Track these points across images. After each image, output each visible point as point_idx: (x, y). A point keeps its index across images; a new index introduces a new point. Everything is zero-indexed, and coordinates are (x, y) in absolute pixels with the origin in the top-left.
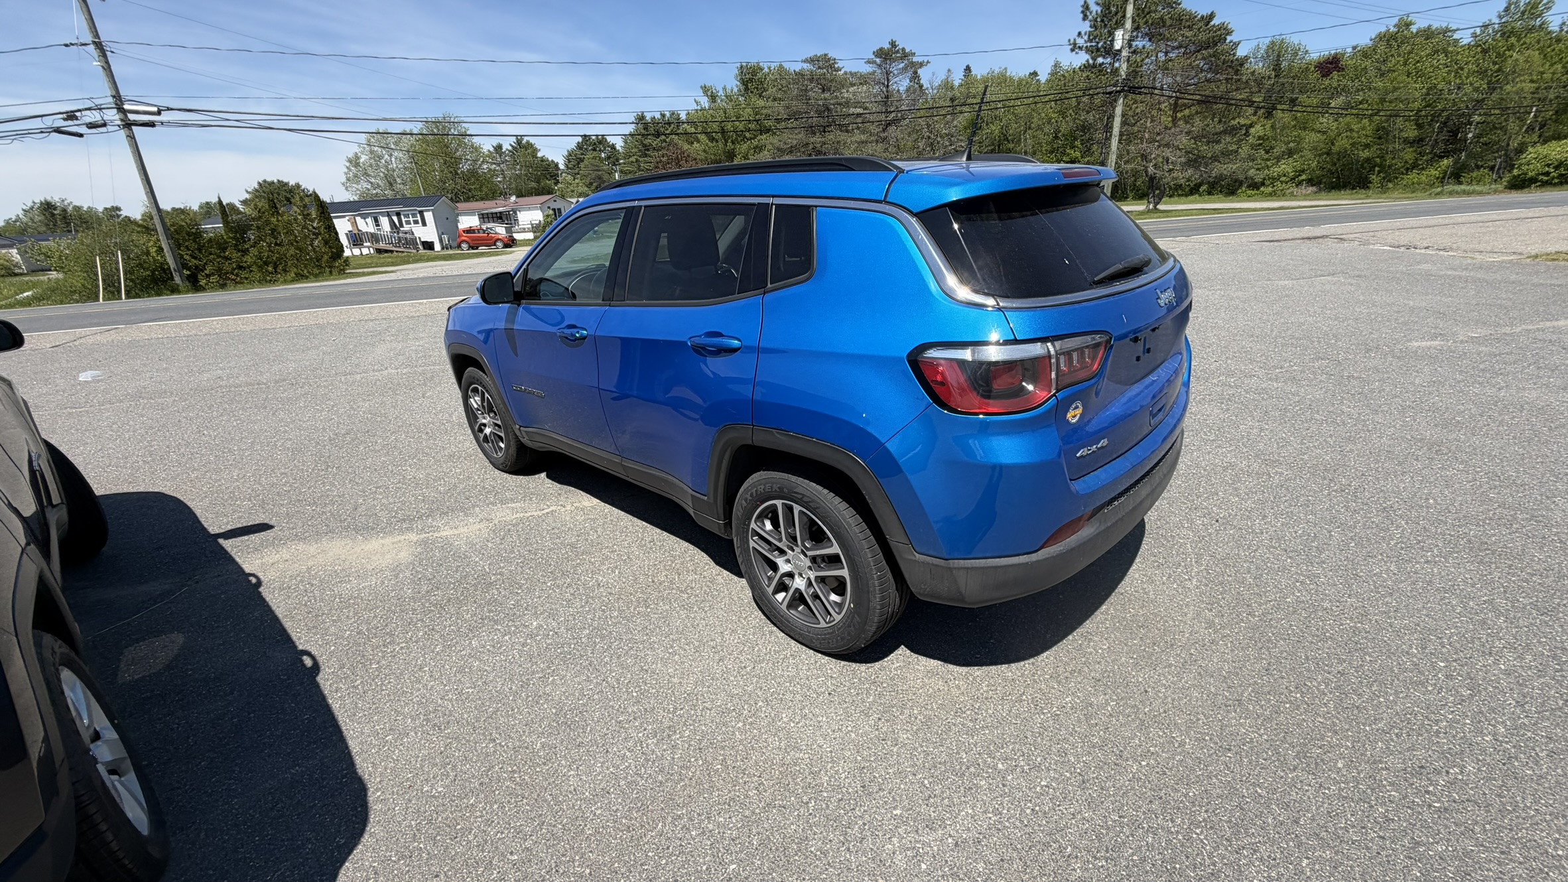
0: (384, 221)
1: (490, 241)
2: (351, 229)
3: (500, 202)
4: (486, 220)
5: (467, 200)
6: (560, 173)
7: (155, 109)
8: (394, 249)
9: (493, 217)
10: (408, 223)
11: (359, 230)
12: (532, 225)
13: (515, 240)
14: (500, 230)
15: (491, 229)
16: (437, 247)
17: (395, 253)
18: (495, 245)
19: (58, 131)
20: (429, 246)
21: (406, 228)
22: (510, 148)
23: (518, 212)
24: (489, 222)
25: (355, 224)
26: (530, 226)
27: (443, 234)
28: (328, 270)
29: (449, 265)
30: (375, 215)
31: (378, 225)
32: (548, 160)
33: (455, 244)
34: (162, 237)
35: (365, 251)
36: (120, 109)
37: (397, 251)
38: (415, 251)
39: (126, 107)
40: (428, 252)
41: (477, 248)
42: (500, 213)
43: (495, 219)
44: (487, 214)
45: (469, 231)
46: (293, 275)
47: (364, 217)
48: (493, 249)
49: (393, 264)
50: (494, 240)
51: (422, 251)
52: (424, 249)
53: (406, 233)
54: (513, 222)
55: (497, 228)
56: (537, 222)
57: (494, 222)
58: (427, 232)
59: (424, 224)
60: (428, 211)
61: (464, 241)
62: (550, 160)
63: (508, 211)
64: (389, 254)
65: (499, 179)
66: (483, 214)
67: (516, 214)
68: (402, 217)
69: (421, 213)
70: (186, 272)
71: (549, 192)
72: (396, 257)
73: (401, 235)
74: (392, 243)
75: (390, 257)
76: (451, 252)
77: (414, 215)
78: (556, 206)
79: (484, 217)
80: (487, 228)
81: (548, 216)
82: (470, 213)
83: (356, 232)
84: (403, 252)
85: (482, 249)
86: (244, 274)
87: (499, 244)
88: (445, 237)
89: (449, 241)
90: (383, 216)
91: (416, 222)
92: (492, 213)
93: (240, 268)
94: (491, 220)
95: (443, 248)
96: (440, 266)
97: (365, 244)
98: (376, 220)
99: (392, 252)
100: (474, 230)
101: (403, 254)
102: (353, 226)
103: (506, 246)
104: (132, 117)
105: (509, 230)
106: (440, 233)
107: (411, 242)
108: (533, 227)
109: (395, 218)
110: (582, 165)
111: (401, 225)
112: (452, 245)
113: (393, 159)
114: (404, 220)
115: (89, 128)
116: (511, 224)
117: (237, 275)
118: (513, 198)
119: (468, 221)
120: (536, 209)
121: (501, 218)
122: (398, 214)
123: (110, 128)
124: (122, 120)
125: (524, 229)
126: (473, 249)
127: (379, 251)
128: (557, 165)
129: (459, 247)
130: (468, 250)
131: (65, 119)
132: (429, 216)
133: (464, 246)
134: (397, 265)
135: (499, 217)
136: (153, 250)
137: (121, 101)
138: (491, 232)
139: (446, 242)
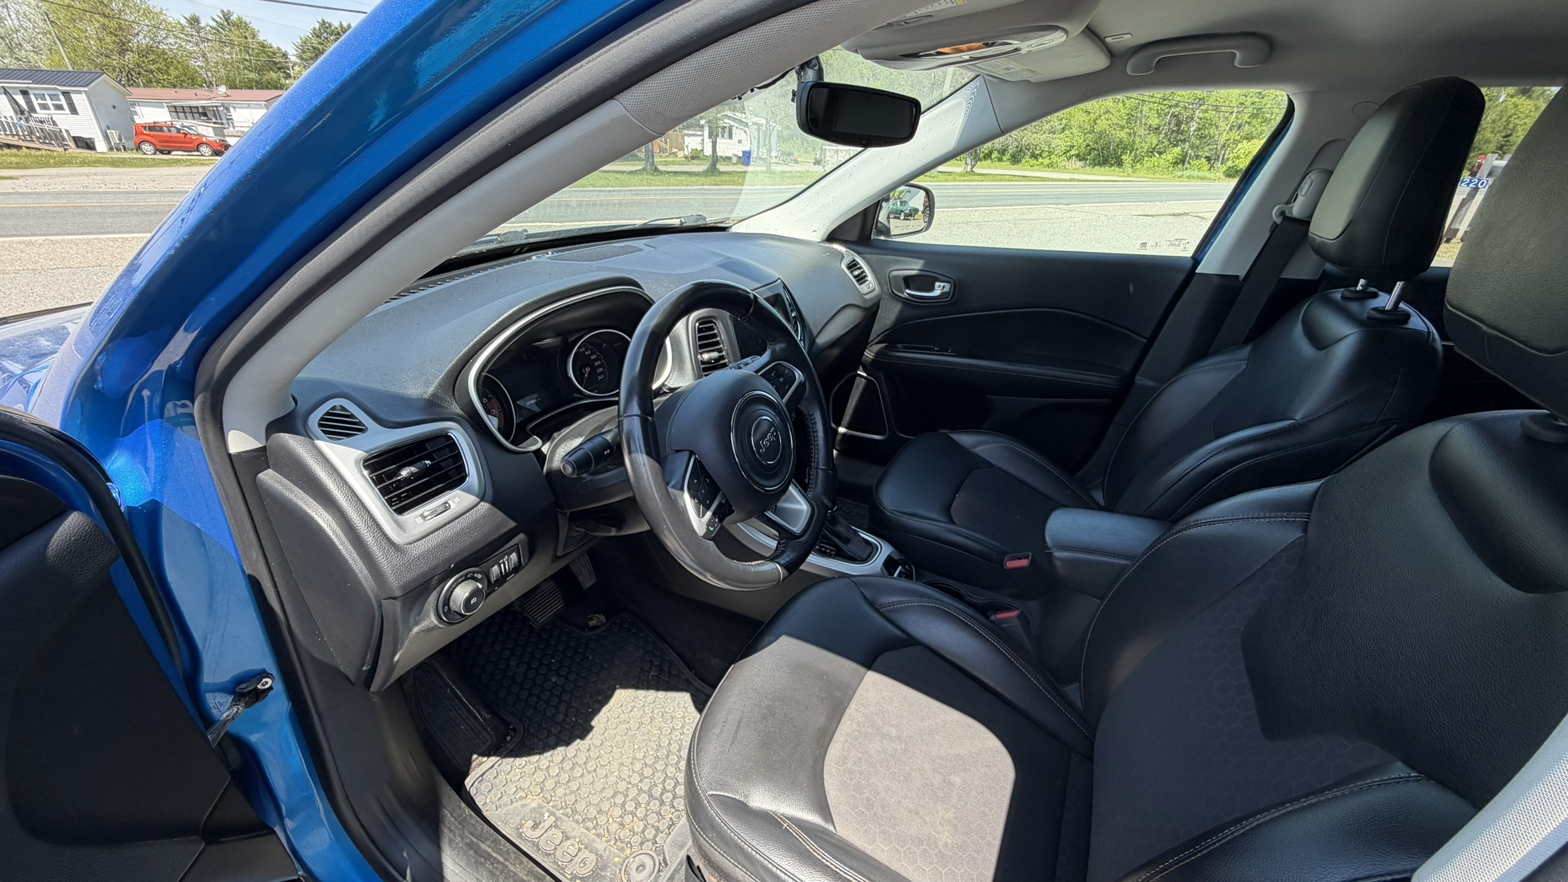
0: (2, 100)
1: (191, 144)
3: (202, 92)
4: (182, 115)
5: (148, 83)
6: (291, 65)
8: (21, 143)
9: (192, 112)
10: (44, 107)
12: (253, 126)
14: (206, 130)
15: (189, 127)
16: (101, 146)
17: (23, 149)
18: (198, 151)
20: (86, 144)
21: (41, 114)
22: (214, 24)
23: (232, 109)
24: (186, 118)
26: (250, 128)
27: (109, 128)
29: (120, 174)
32: (272, 47)
33: (131, 145)
37: (27, 148)
38: (61, 150)
40: (86, 153)
41: (169, 153)
42: (204, 107)
43: (195, 115)
44: (183, 106)
45: (153, 127)
48: (194, 156)
49: (18, 166)
50: (195, 143)
51: (73, 150)
52: (78, 147)
53: (41, 122)
54: (225, 121)
55: (199, 127)
57: (193, 118)
58: (81, 123)
59: (74, 111)
60: (79, 92)
61: (146, 141)
62: (275, 46)
63: (216, 106)
64: (14, 151)
65: (199, 63)
66: (175, 106)
67: (227, 109)
68: (32, 97)
69: (66, 94)
71: (276, 86)
72: (26, 156)
73: (32, 124)
74: (18, 135)
75: (16, 156)
76: (116, 155)
77: (52, 97)
79: (176, 110)
80: (183, 126)
82: (157, 103)
84: (37, 149)
85: (177, 155)
87: (204, 149)
88: (114, 135)
89: (120, 140)
91: (59, 107)
92: (190, 107)
94: (188, 115)
95: (111, 149)
96: (102, 174)
99: (19, 147)
100: (161, 127)
101: (40, 153)
103: (215, 152)
105: (219, 131)
106: (103, 127)
107: (56, 137)
108: (254, 130)
109: (20, 99)
111: (32, 109)
112: (127, 146)
114: (35, 103)
116: (222, 124)
118: (223, 89)
119: (151, 114)
120: (259, 105)
121: (205, 114)
122: (25, 93)
126: (162, 153)
128: (285, 55)
129: (138, 148)
130: (155, 154)
132: (80, 100)
133: (146, 147)
134: (27, 168)
135: (202, 113)
138: (192, 132)
139: (115, 139)
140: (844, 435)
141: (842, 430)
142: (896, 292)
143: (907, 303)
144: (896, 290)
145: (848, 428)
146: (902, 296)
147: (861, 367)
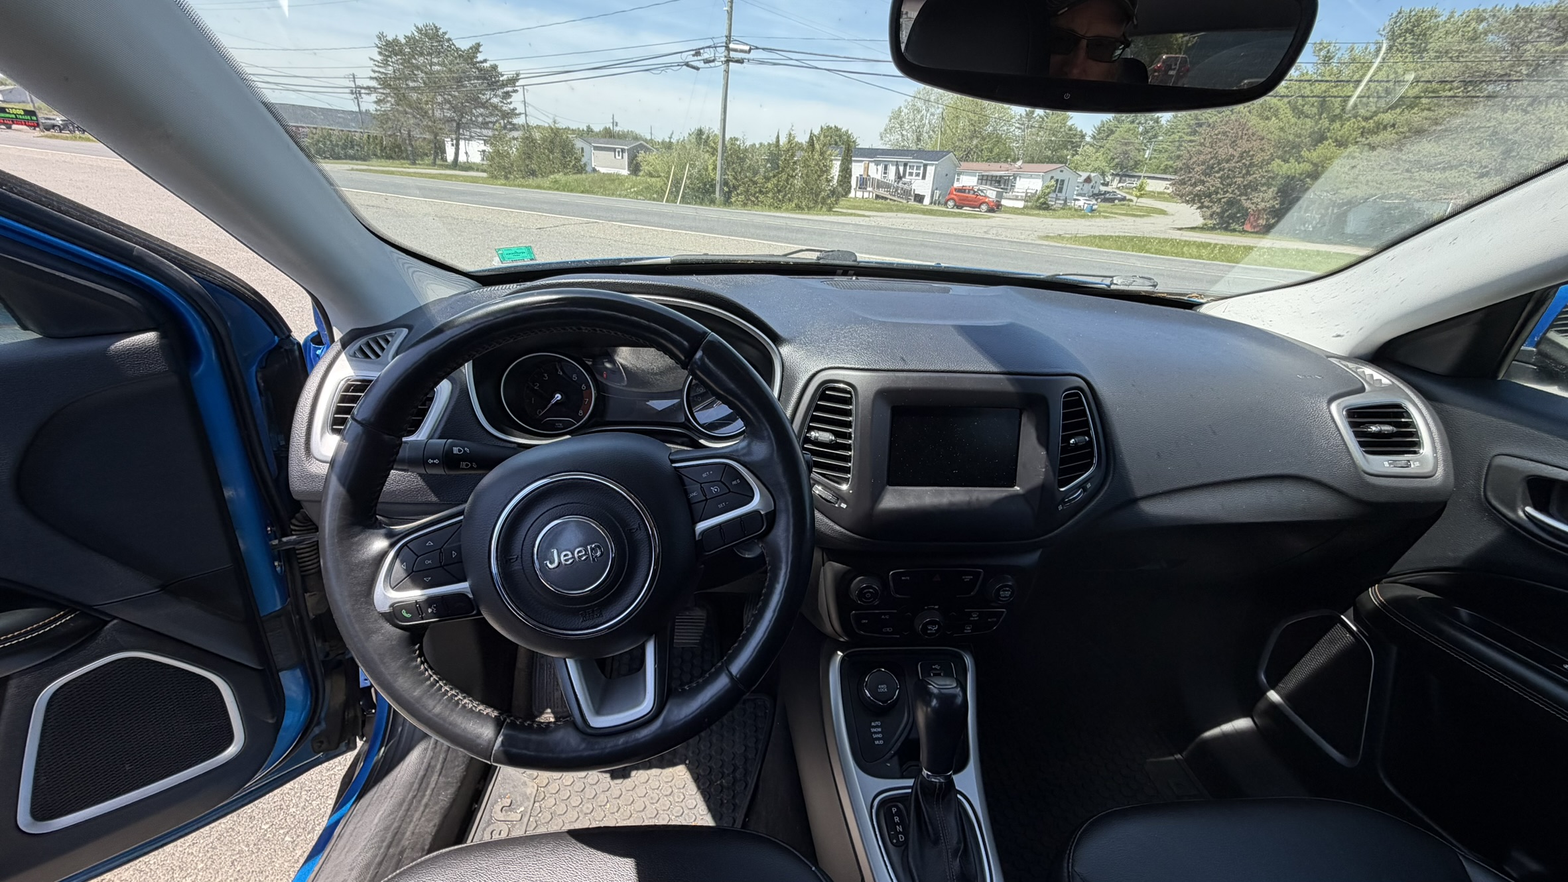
0: (892, 170)
1: (977, 203)
2: (862, 173)
3: (1007, 165)
4: (984, 182)
5: (976, 159)
6: (1083, 144)
7: (747, 48)
8: (889, 197)
9: (992, 181)
10: (911, 174)
11: (868, 175)
12: (1027, 193)
13: (1001, 205)
14: (991, 193)
15: (982, 191)
16: (927, 201)
17: (888, 201)
18: (979, 208)
19: (687, 65)
20: (919, 198)
21: (907, 179)
23: (1018, 178)
24: (986, 185)
25: (867, 169)
26: (1024, 194)
27: (937, 189)
28: (820, 205)
30: (886, 163)
31: (885, 173)
32: (1076, 130)
33: (943, 201)
34: (719, 158)
35: (866, 195)
36: (728, 49)
37: (891, 199)
38: (905, 201)
39: (732, 46)
40: (917, 204)
41: (961, 209)
42: (1001, 177)
43: (993, 182)
44: (988, 176)
45: (962, 190)
46: (794, 205)
47: (877, 163)
48: (975, 212)
49: (877, 210)
50: (981, 202)
51: (911, 202)
52: (915, 200)
53: (905, 184)
54: (1009, 187)
55: (989, 191)
56: (1034, 192)
57: (991, 185)
58: (923, 186)
59: (924, 177)
60: (932, 165)
61: (953, 199)
62: (1079, 129)
63: (1009, 176)
64: (883, 201)
65: (1017, 144)
66: (983, 176)
67: (1015, 180)
68: (908, 167)
69: (925, 166)
70: (726, 189)
71: (1062, 160)
72: (887, 204)
73: (900, 184)
74: (890, 191)
75: (882, 204)
76: (936, 207)
77: (918, 168)
78: (1060, 176)
79: (984, 179)
80: (979, 190)
81: (1048, 187)
82: (971, 173)
83: (865, 176)
84: (895, 201)
85: (966, 210)
86: (761, 198)
87: (984, 207)
88: (937, 193)
89: (939, 197)
90: (892, 165)
91: (918, 175)
92: (992, 176)
93: (760, 192)
94: (989, 182)
95: (931, 203)
96: (923, 219)
97: (868, 189)
98: (886, 168)
99: (886, 199)
100: (965, 190)
101: (894, 203)
102: (864, 171)
103: (991, 210)
104: (733, 54)
105: (1000, 195)
106: (934, 188)
107: (907, 193)
108: (1026, 196)
109: (901, 169)
110: (1111, 138)
111: (904, 176)
112: (940, 201)
113: (928, 115)
114: (908, 171)
115: (705, 63)
116: (1006, 189)
117: (757, 198)
118: (1021, 163)
119: (968, 181)
120: (1037, 177)
121: (999, 182)
122: (906, 165)
123: (717, 63)
124: (725, 57)
125: (1017, 196)
126: (957, 208)
127: (877, 197)
128: (1083, 136)
129: (946, 204)
130: (952, 208)
131: (694, 55)
132: (931, 170)
133: (951, 203)
135: (997, 181)
136: (710, 167)
137: (730, 40)
138: (982, 194)
139: (936, 197)
140: (1273, 706)
141: (1273, 696)
142: (1494, 502)
143: (1516, 532)
144: (1497, 498)
145: (1287, 697)
146: (1511, 515)
147: (1351, 611)
